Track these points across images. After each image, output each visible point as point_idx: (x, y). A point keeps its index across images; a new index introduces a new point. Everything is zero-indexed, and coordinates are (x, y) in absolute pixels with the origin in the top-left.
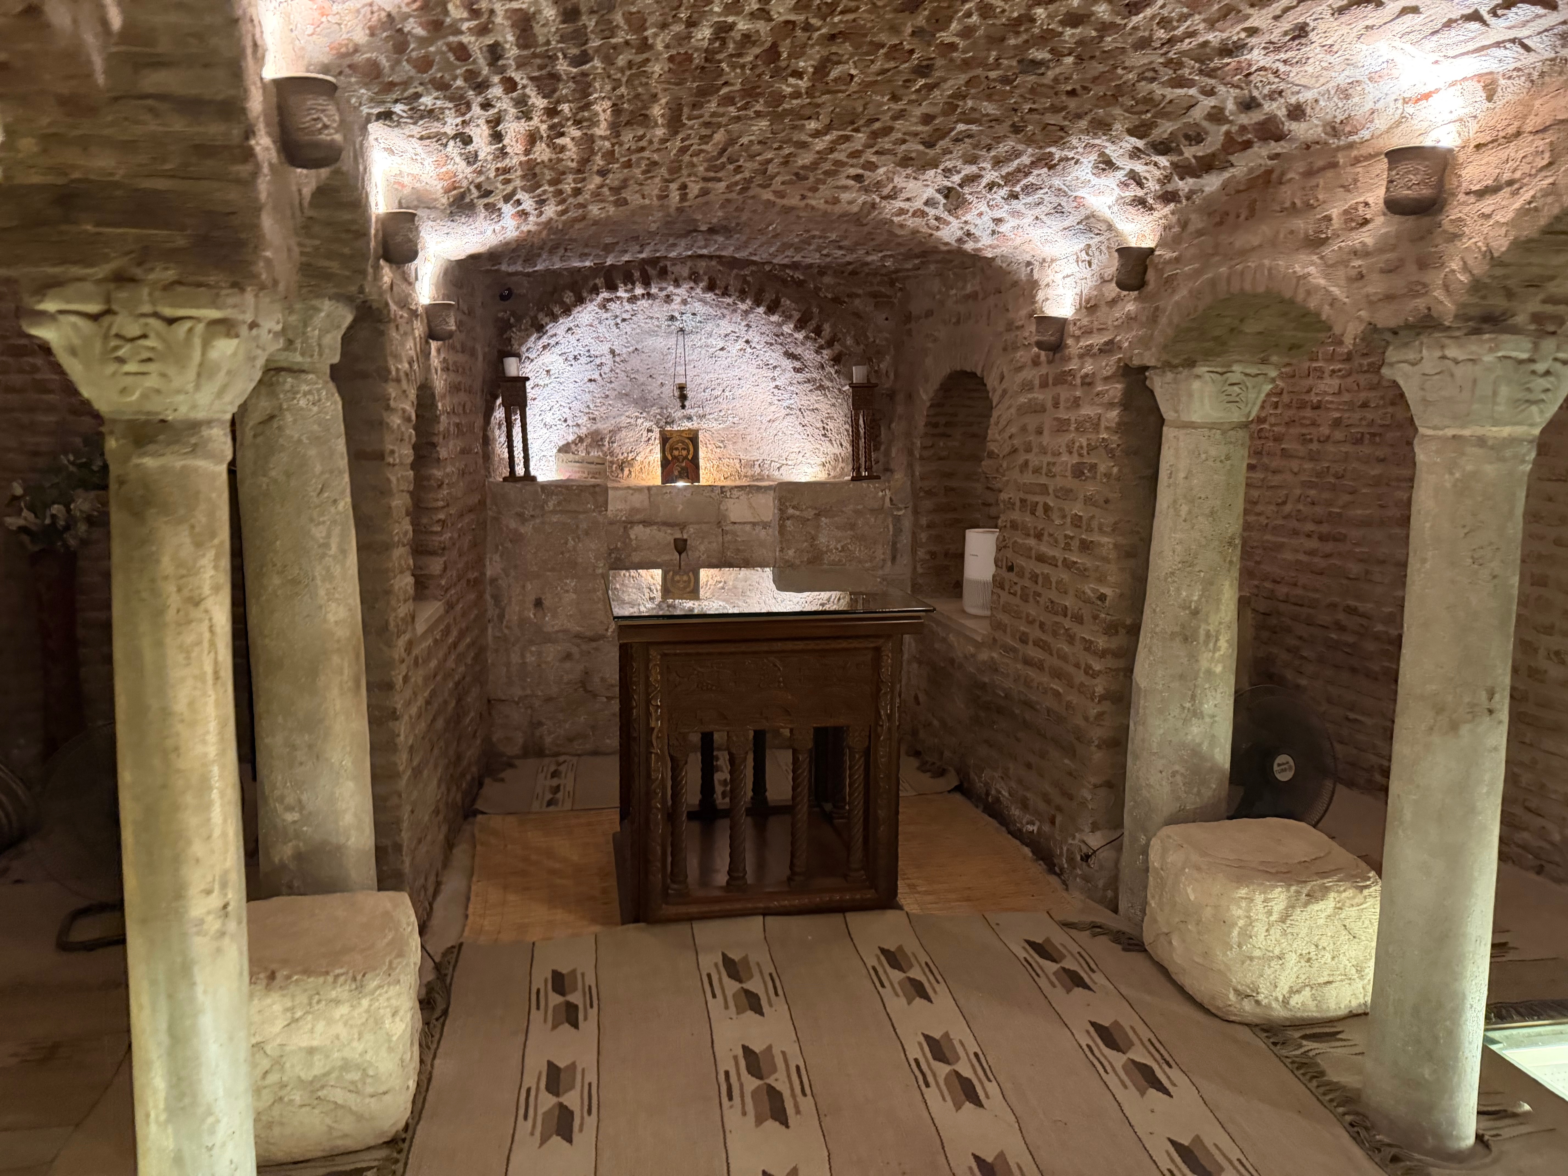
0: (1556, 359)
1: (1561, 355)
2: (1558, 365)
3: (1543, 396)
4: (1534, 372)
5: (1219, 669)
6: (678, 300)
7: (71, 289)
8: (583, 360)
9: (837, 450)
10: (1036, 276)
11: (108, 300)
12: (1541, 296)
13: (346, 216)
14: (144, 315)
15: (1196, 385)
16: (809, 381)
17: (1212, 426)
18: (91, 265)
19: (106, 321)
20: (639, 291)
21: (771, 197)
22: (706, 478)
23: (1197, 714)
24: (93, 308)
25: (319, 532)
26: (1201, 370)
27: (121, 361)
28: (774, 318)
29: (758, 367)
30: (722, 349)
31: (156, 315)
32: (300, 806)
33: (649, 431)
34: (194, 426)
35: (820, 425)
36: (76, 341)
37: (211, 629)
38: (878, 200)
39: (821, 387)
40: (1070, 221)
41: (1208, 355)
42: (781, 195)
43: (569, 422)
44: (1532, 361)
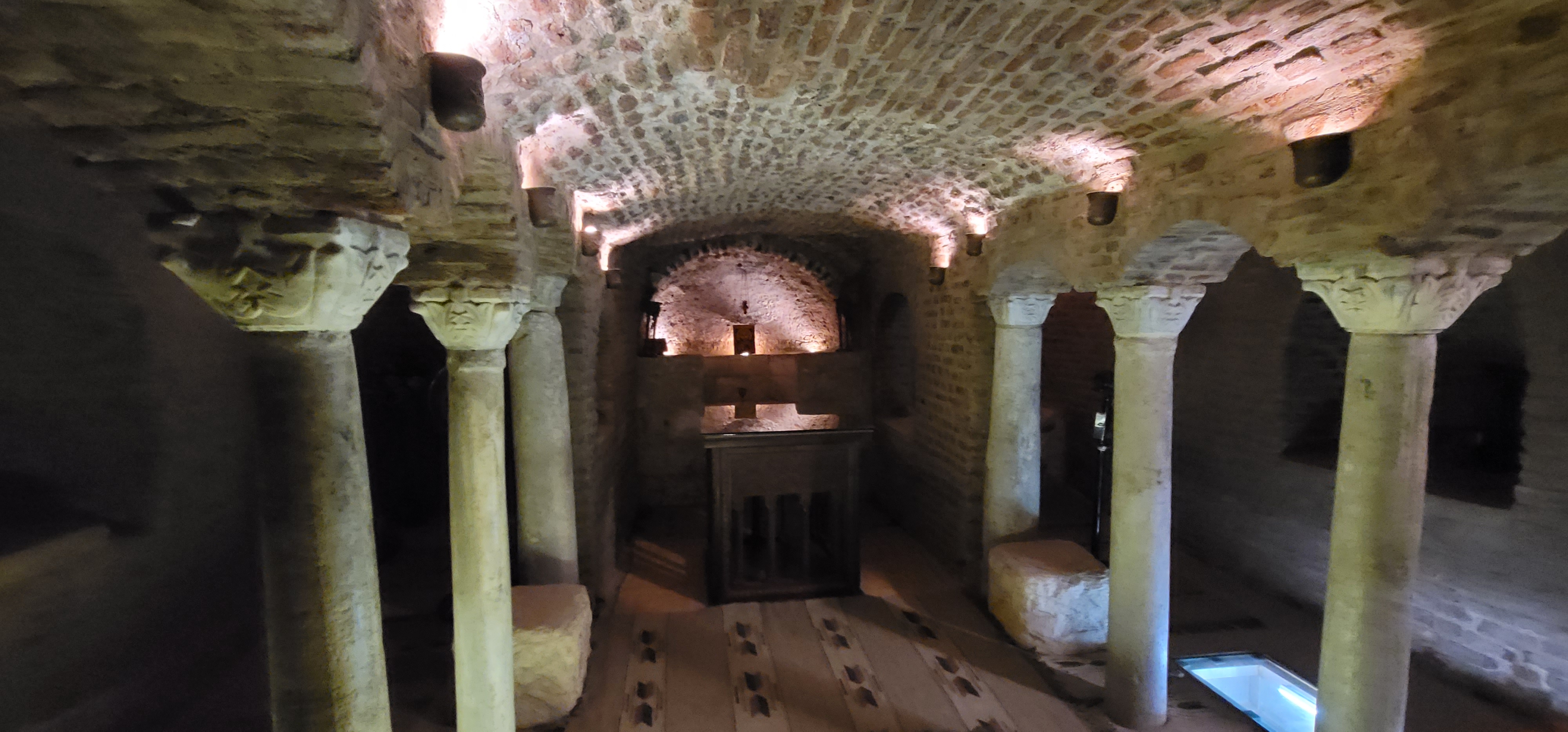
0: (1182, 297)
1: (1186, 295)
2: (1184, 300)
3: (1177, 317)
4: (1170, 305)
5: (1030, 458)
6: (742, 255)
7: (433, 291)
8: (692, 288)
9: (831, 334)
10: (930, 245)
11: (449, 295)
12: (1171, 266)
13: (562, 236)
14: (465, 302)
15: (1010, 305)
16: (814, 297)
17: (1020, 327)
18: (443, 280)
19: (449, 304)
20: (721, 252)
21: (786, 207)
22: (759, 351)
23: (1018, 482)
24: (442, 299)
25: (549, 393)
26: (1011, 298)
27: (454, 323)
28: (794, 264)
29: (787, 289)
30: (767, 280)
31: (471, 302)
32: (539, 535)
33: (728, 325)
34: (487, 352)
35: (822, 320)
36: (435, 315)
37: (495, 450)
38: (844, 207)
39: (822, 300)
40: (942, 218)
41: (1016, 290)
42: (790, 205)
43: (684, 322)
44: (1168, 299)
